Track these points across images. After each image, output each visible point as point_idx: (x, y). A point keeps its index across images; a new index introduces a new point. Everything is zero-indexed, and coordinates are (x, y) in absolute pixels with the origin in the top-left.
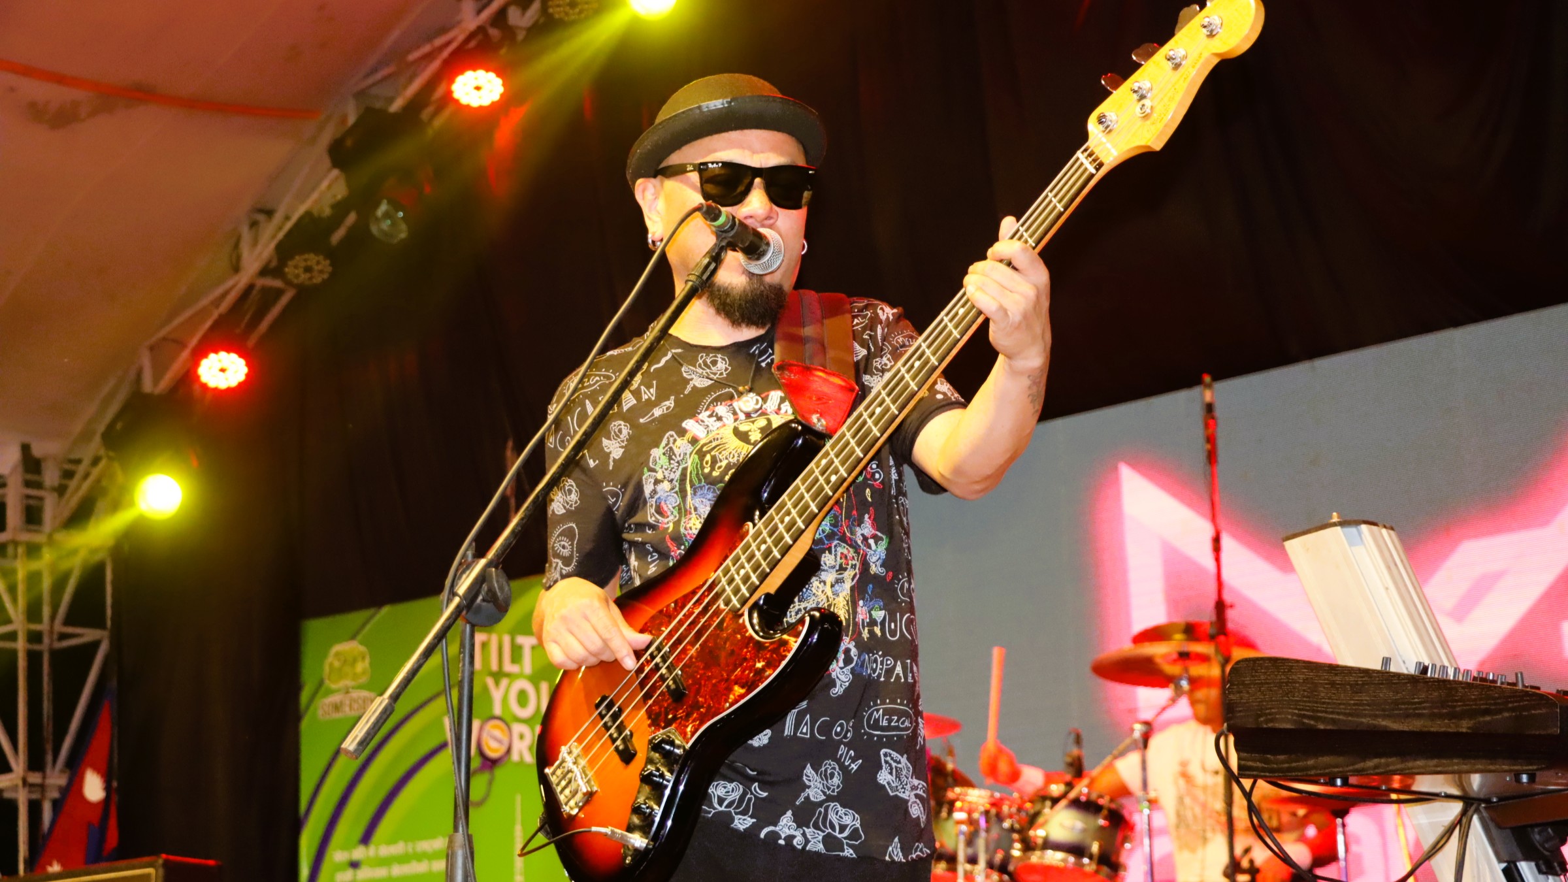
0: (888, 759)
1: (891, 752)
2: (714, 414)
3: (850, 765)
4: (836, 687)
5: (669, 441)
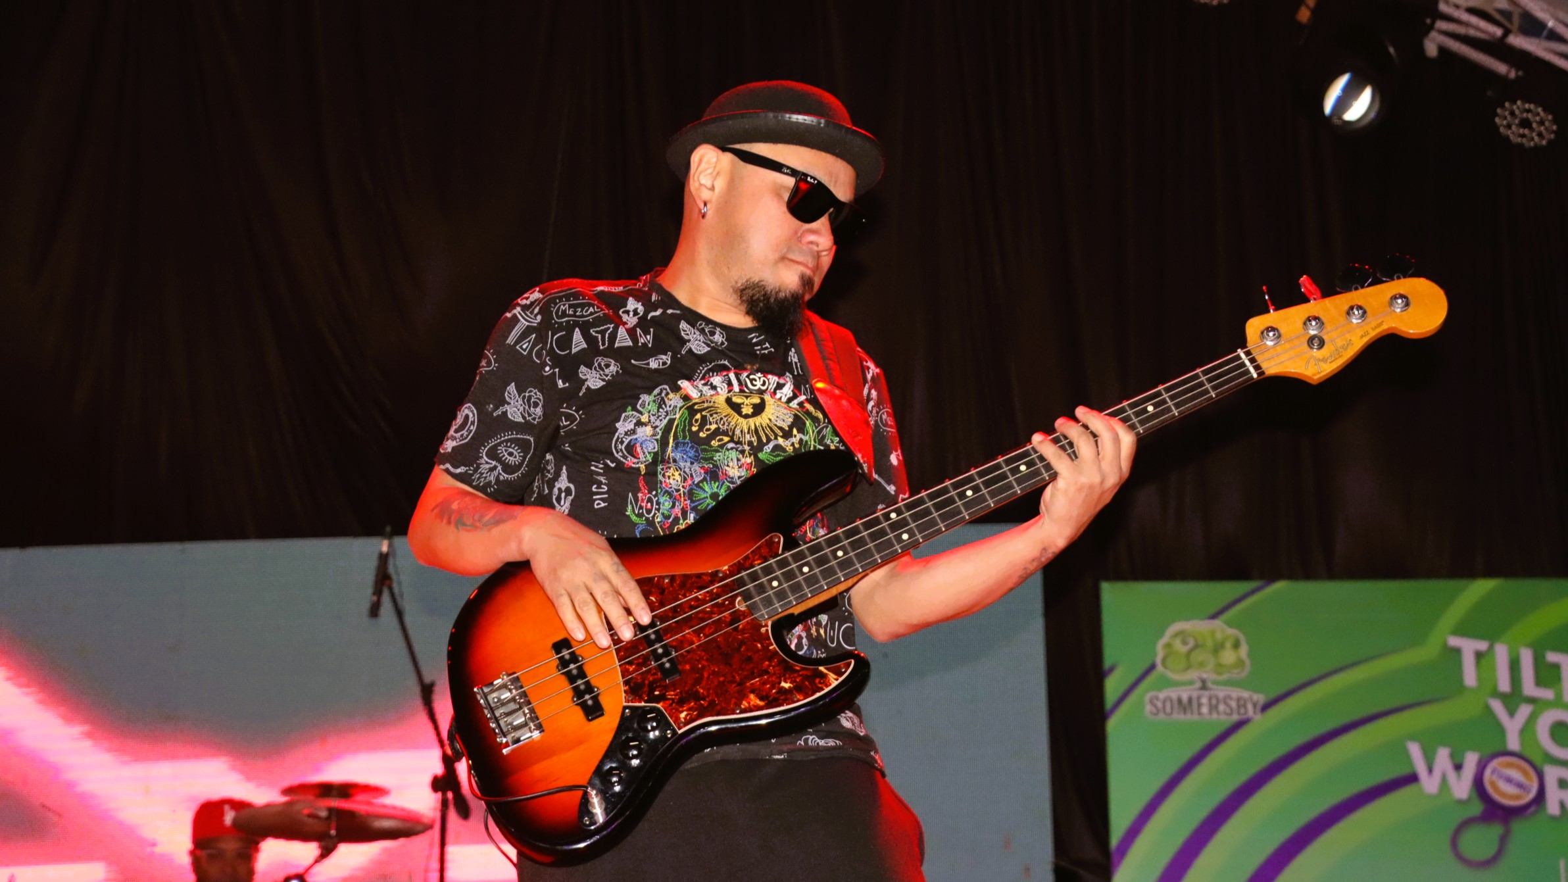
5: (661, 392)
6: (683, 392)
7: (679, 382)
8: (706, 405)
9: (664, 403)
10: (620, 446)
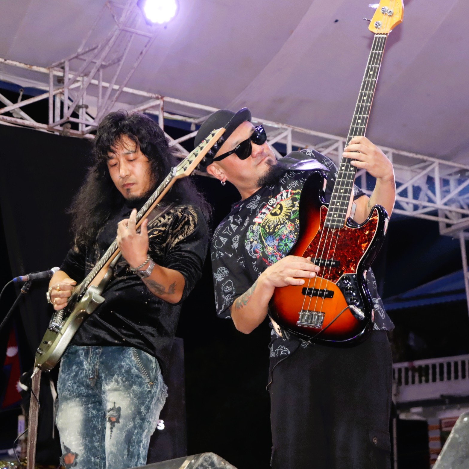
2: (262, 213)
6: (257, 223)
7: (254, 221)
8: (266, 222)
9: (254, 231)
10: (252, 254)
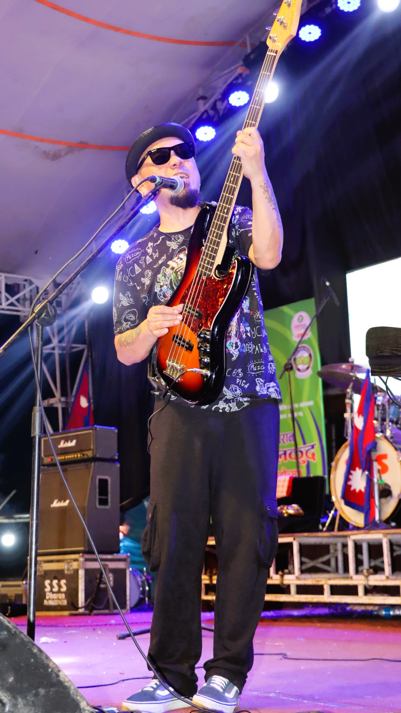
0: (259, 381)
1: (260, 379)
2: (179, 258)
3: (244, 386)
4: (233, 357)
5: (163, 271)
10: (161, 297)
